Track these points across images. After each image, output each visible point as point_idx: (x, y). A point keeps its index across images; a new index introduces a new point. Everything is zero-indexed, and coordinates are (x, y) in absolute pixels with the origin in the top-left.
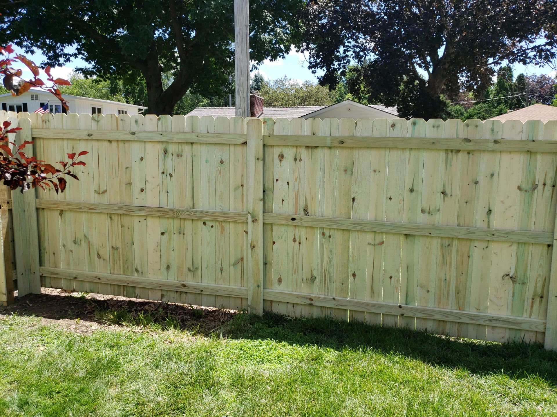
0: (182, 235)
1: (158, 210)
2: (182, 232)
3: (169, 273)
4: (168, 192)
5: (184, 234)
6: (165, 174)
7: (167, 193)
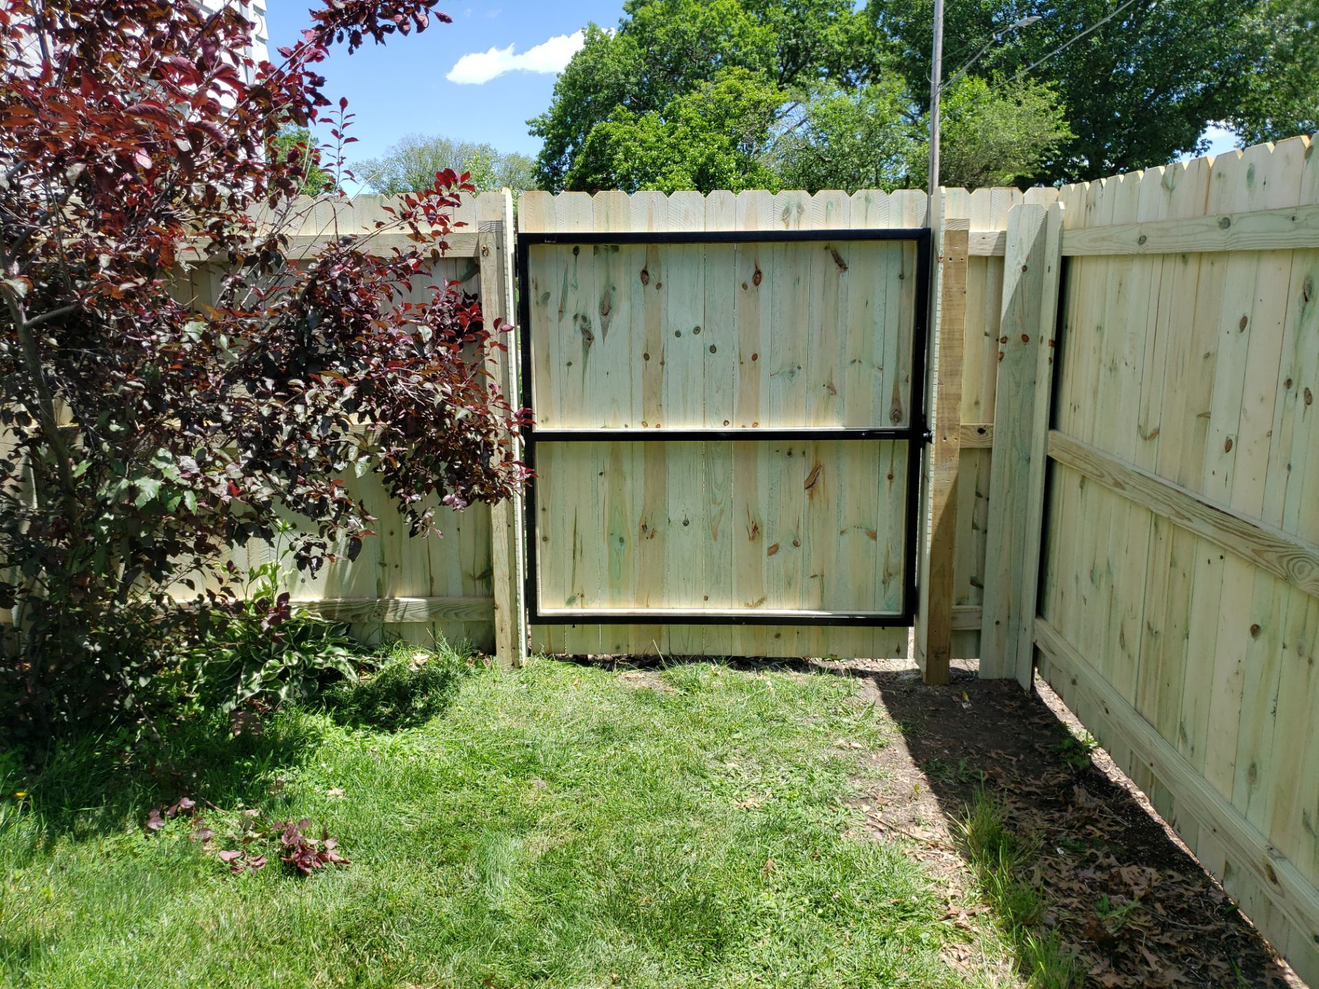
0: (1305, 661)
1: (1244, 534)
2: (1307, 651)
3: (1253, 798)
4: (1289, 467)
5: (1311, 662)
6: (1293, 388)
7: (1286, 470)
